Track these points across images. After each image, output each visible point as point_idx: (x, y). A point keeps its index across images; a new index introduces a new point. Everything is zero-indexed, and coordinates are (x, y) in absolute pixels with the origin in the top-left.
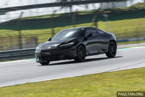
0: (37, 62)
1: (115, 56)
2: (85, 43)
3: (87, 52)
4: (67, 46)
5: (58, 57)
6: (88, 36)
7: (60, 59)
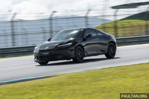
0: (35, 61)
1: (115, 57)
2: (83, 44)
3: (85, 53)
4: (66, 46)
5: (56, 57)
6: (87, 37)
7: (58, 59)
